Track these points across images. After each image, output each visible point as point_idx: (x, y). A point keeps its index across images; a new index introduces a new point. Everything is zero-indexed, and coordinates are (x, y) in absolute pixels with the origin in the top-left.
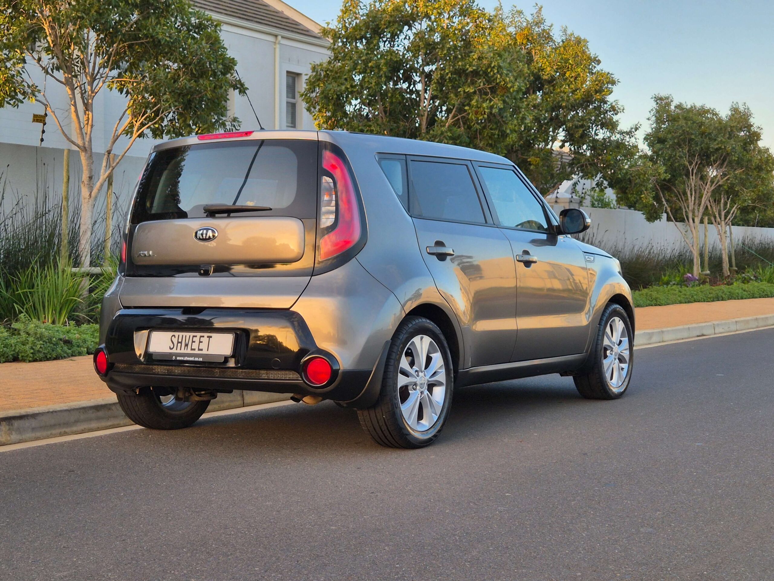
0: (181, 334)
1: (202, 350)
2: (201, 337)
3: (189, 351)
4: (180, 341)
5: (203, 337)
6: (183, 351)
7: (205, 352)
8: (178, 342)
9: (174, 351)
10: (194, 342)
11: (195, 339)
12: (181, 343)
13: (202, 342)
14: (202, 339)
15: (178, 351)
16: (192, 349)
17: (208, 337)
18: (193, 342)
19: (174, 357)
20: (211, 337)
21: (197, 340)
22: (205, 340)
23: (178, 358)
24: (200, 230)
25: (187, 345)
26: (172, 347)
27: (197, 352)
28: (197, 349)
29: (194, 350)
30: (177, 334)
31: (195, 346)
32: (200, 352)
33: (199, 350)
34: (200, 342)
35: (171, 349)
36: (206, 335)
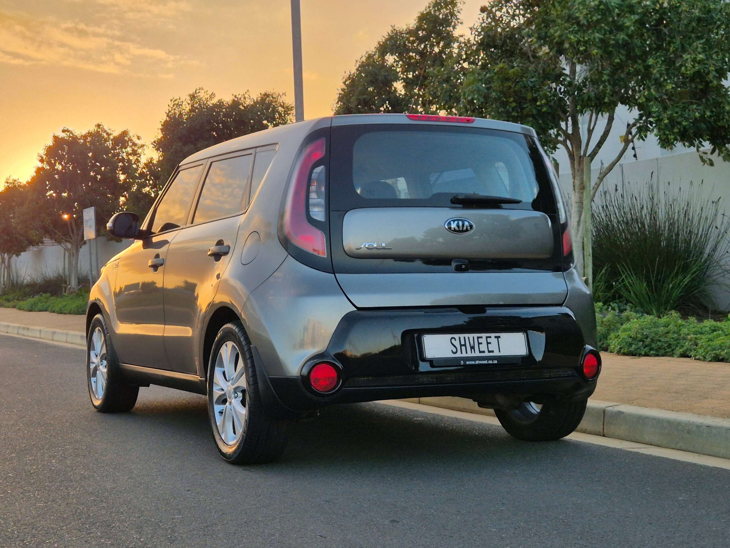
0: (462, 336)
1: (493, 352)
2: (487, 337)
3: (477, 354)
4: (463, 343)
5: (490, 337)
6: (469, 354)
7: (496, 353)
8: (461, 345)
9: (458, 355)
10: (481, 343)
11: (480, 340)
12: (465, 345)
13: (490, 343)
14: (489, 340)
15: (464, 355)
16: (480, 352)
17: (496, 337)
18: (479, 344)
19: (462, 362)
20: (499, 337)
21: (483, 340)
22: (493, 340)
23: (468, 363)
24: (454, 221)
25: (473, 348)
26: (455, 350)
27: (487, 354)
28: (486, 351)
29: (484, 352)
30: (456, 336)
31: (483, 347)
32: (491, 354)
33: (489, 352)
34: (488, 343)
35: (454, 353)
36: (493, 335)
